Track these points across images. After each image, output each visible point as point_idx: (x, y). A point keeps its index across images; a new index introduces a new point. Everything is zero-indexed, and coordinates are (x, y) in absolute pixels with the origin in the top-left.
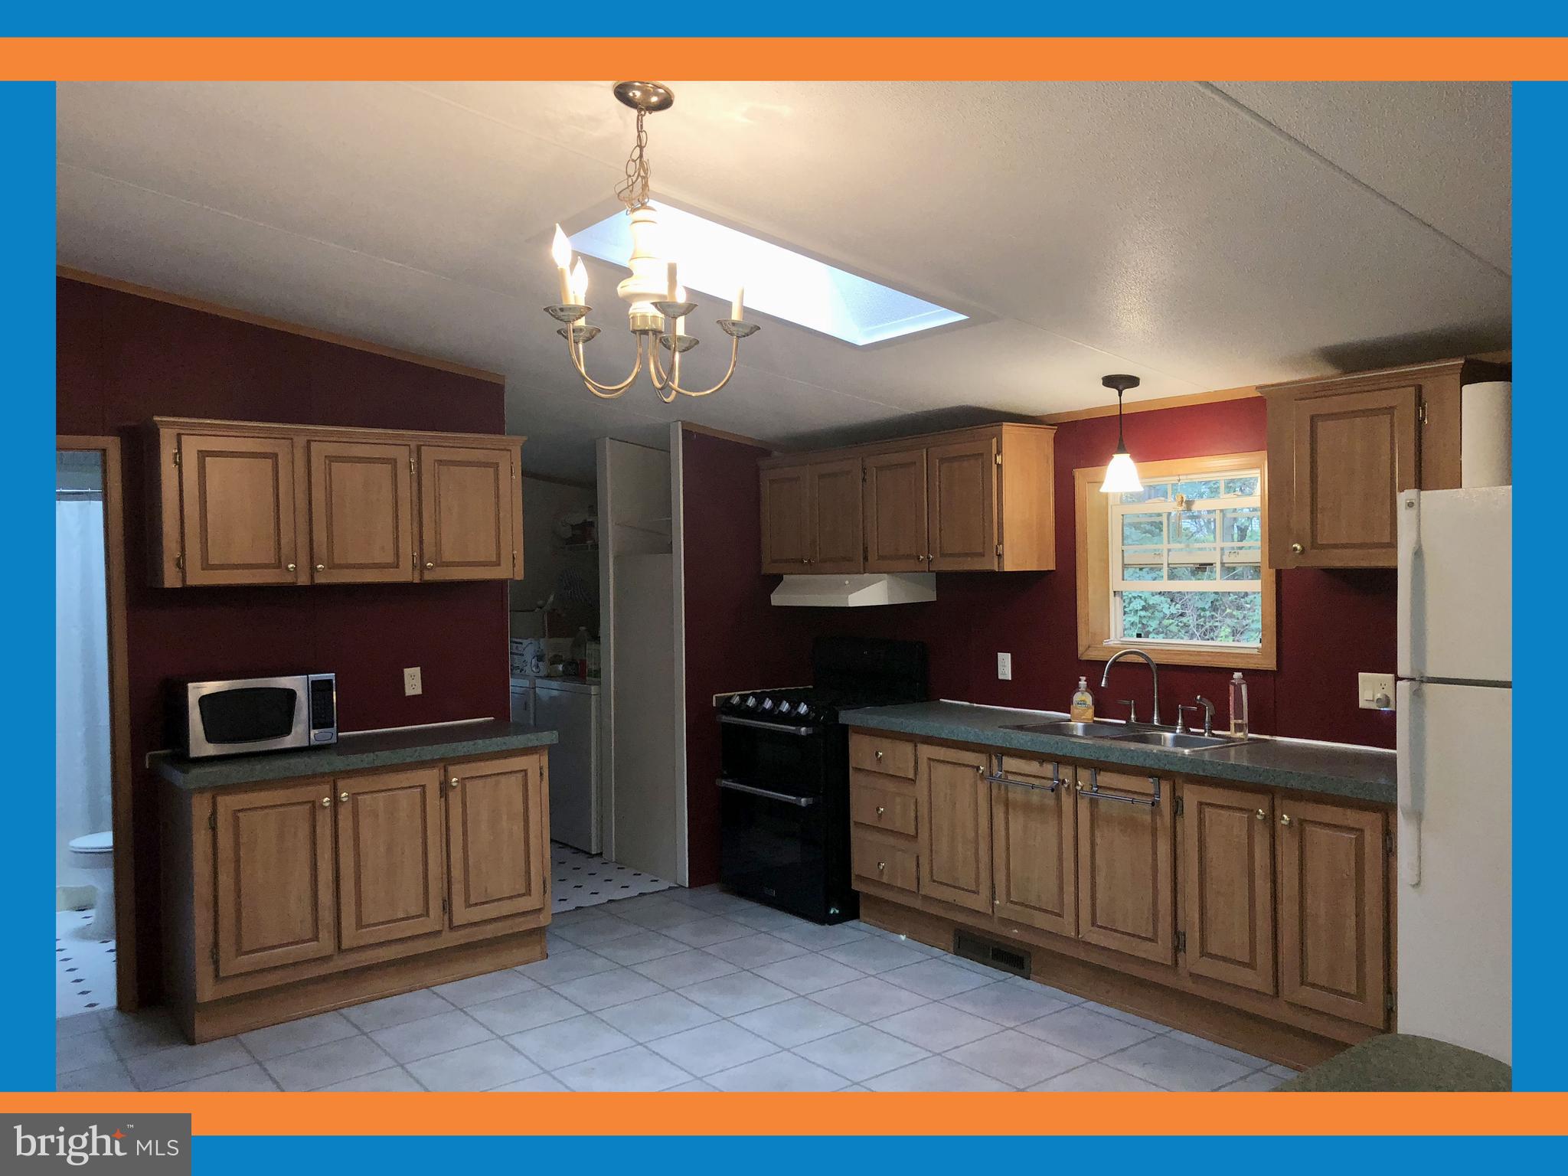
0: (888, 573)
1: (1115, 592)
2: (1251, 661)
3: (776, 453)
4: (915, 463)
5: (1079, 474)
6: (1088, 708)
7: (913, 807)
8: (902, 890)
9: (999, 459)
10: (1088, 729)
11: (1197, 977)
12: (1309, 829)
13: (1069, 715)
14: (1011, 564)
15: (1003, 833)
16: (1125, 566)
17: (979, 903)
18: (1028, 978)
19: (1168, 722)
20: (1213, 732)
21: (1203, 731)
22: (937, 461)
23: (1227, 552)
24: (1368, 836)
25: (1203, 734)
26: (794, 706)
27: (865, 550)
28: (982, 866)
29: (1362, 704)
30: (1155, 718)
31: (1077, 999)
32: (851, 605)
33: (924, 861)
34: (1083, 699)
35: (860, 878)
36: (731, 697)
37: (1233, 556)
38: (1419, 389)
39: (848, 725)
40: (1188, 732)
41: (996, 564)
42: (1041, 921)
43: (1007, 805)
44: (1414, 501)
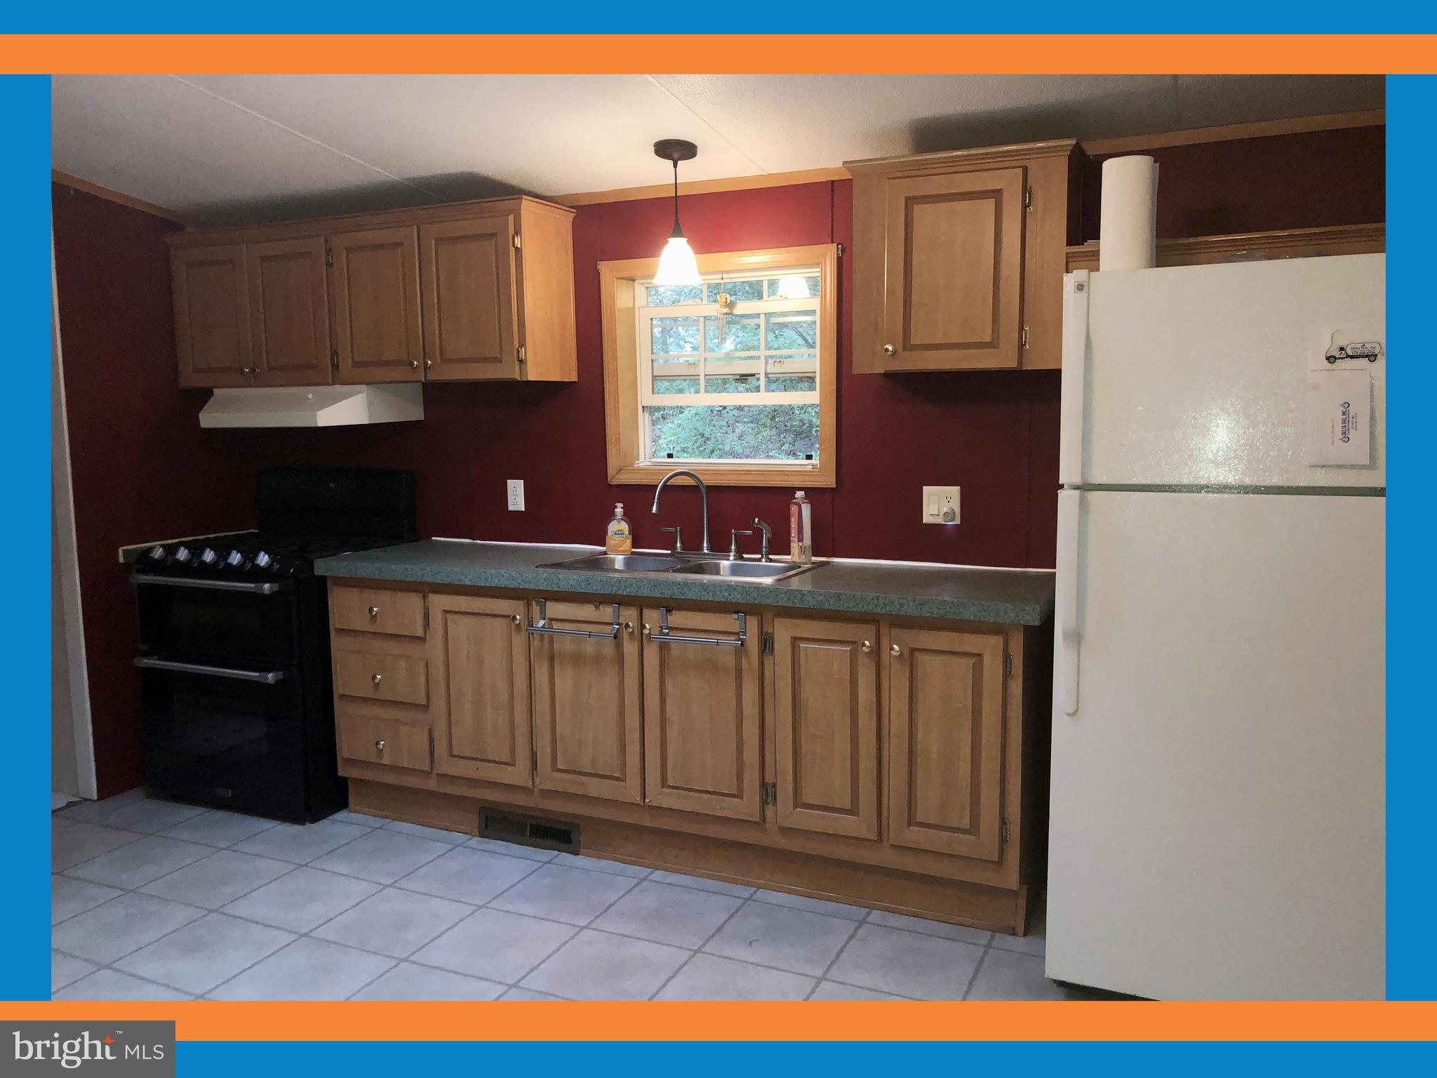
0: (368, 383)
1: (643, 407)
2: (808, 478)
3: (189, 229)
4: (402, 243)
5: (604, 267)
6: (627, 538)
7: (423, 670)
8: (412, 772)
9: (517, 241)
10: (628, 562)
11: (786, 831)
12: (922, 658)
13: (605, 548)
14: (534, 374)
15: (546, 691)
16: (654, 378)
17: (518, 774)
18: (577, 854)
19: (720, 548)
20: (771, 557)
21: (759, 556)
22: (433, 241)
23: (771, 361)
24: (987, 659)
25: (759, 560)
26: (250, 556)
27: (335, 354)
28: (518, 733)
29: (927, 519)
30: (705, 545)
31: (643, 871)
32: (319, 425)
33: (440, 733)
34: (618, 528)
35: (351, 762)
36: (151, 549)
37: (778, 365)
38: (1025, 171)
39: (326, 577)
40: (742, 558)
41: (518, 372)
42: (597, 788)
43: (552, 659)
44: (1084, 283)
